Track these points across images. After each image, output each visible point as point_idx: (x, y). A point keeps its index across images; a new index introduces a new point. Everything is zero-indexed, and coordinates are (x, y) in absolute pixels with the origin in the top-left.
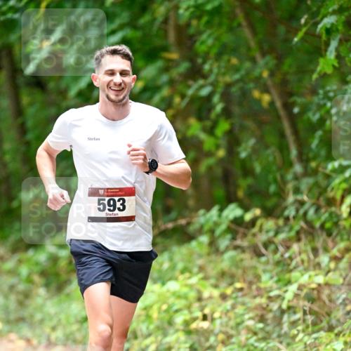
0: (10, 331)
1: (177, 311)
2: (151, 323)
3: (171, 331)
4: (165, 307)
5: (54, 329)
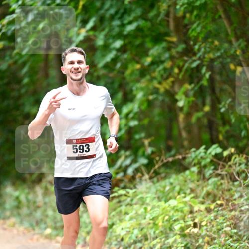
0: (57, 235)
1: (175, 221)
2: (157, 229)
3: (172, 235)
4: (167, 217)
5: (88, 233)
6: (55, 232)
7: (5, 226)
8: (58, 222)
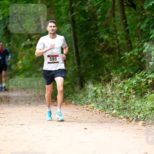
5: (139, 113)
6: (118, 113)
7: (88, 109)
8: (121, 106)
